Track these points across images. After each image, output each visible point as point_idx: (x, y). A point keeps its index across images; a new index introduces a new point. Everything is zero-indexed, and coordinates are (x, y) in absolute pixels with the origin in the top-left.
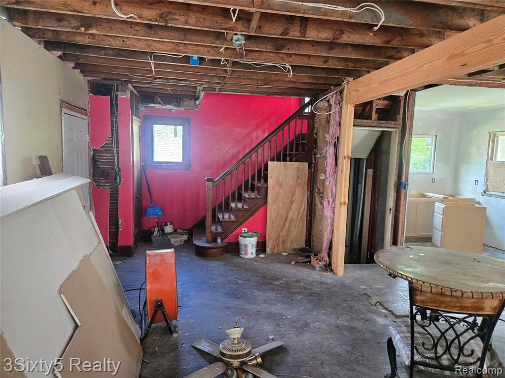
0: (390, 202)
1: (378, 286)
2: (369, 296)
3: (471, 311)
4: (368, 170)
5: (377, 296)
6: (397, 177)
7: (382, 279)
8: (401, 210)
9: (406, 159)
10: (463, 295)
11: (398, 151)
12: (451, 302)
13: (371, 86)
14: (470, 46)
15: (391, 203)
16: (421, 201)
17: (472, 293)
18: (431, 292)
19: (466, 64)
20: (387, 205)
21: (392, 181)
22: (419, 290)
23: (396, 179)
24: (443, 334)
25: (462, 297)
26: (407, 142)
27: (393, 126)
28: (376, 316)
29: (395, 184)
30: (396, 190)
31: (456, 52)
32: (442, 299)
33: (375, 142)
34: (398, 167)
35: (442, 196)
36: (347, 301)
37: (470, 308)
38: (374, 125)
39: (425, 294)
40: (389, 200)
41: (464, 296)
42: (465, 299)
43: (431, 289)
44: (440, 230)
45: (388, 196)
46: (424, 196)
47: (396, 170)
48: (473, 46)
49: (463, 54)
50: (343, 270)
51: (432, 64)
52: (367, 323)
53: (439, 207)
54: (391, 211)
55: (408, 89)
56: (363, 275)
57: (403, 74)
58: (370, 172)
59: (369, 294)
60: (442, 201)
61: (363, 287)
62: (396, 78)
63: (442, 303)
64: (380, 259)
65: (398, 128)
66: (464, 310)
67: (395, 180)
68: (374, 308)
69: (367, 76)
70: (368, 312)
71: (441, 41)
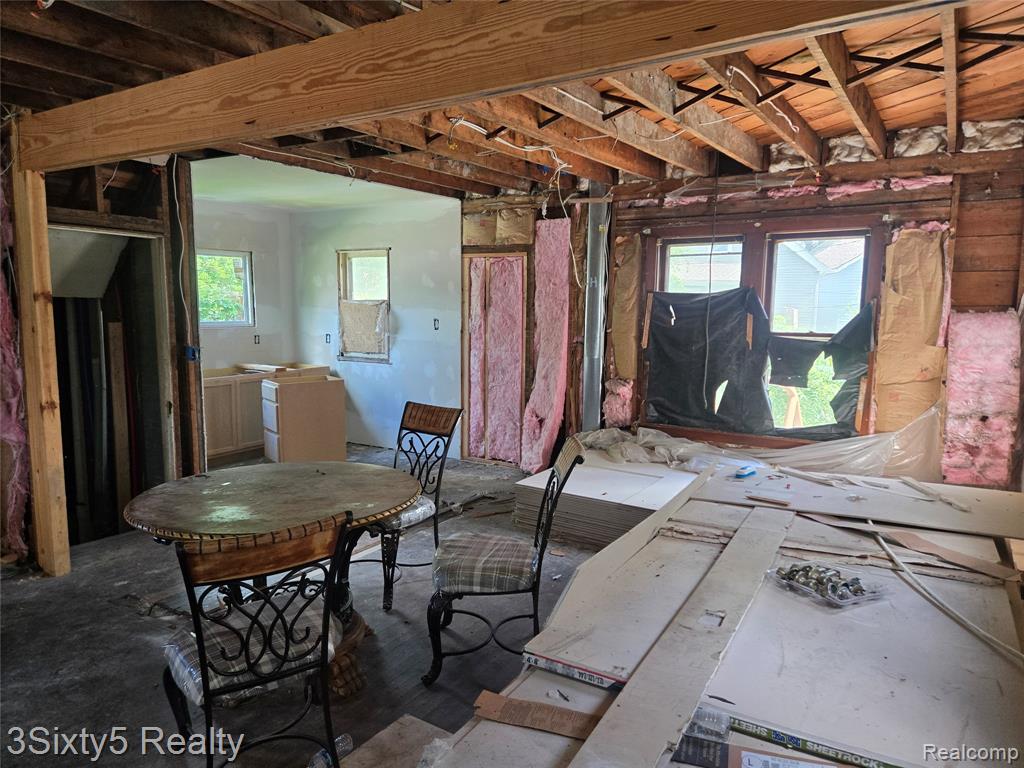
0: (167, 392)
1: (156, 571)
2: (135, 598)
3: (293, 562)
4: (111, 325)
5: (155, 591)
6: (174, 336)
7: (164, 553)
8: (194, 403)
9: (188, 298)
10: (274, 538)
11: (169, 282)
12: (258, 557)
13: (75, 133)
14: (256, 89)
15: (169, 393)
16: (236, 382)
17: (289, 530)
18: (220, 550)
19: (253, 122)
20: (161, 397)
21: (164, 345)
22: (196, 555)
23: (174, 341)
24: (255, 619)
25: (274, 543)
26: (186, 264)
27: (151, 228)
28: (150, 634)
29: (172, 350)
30: (176, 364)
31: (234, 95)
32: (242, 557)
33: (117, 260)
34: (174, 316)
35: (273, 368)
36: (81, 626)
37: (292, 558)
38: (105, 222)
39: (211, 558)
40: (165, 387)
41: (276, 540)
42: (281, 545)
43: (219, 545)
44: (276, 430)
45: (161, 378)
46: (242, 370)
47: (171, 321)
48: (260, 90)
49: (244, 101)
50: (69, 560)
51: (196, 108)
52: (130, 657)
53: (269, 387)
54: (172, 410)
55: (172, 151)
56: (122, 556)
57: (141, 119)
58: (116, 328)
59: (134, 594)
60: (276, 377)
61: (120, 583)
62: (128, 125)
63: (243, 564)
64: (137, 513)
65: (162, 234)
66: (283, 565)
67: (171, 343)
68: (148, 618)
69: (64, 110)
70: (133, 632)
71: (208, 66)
